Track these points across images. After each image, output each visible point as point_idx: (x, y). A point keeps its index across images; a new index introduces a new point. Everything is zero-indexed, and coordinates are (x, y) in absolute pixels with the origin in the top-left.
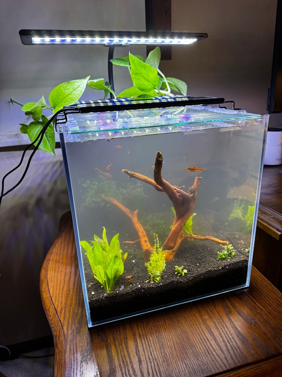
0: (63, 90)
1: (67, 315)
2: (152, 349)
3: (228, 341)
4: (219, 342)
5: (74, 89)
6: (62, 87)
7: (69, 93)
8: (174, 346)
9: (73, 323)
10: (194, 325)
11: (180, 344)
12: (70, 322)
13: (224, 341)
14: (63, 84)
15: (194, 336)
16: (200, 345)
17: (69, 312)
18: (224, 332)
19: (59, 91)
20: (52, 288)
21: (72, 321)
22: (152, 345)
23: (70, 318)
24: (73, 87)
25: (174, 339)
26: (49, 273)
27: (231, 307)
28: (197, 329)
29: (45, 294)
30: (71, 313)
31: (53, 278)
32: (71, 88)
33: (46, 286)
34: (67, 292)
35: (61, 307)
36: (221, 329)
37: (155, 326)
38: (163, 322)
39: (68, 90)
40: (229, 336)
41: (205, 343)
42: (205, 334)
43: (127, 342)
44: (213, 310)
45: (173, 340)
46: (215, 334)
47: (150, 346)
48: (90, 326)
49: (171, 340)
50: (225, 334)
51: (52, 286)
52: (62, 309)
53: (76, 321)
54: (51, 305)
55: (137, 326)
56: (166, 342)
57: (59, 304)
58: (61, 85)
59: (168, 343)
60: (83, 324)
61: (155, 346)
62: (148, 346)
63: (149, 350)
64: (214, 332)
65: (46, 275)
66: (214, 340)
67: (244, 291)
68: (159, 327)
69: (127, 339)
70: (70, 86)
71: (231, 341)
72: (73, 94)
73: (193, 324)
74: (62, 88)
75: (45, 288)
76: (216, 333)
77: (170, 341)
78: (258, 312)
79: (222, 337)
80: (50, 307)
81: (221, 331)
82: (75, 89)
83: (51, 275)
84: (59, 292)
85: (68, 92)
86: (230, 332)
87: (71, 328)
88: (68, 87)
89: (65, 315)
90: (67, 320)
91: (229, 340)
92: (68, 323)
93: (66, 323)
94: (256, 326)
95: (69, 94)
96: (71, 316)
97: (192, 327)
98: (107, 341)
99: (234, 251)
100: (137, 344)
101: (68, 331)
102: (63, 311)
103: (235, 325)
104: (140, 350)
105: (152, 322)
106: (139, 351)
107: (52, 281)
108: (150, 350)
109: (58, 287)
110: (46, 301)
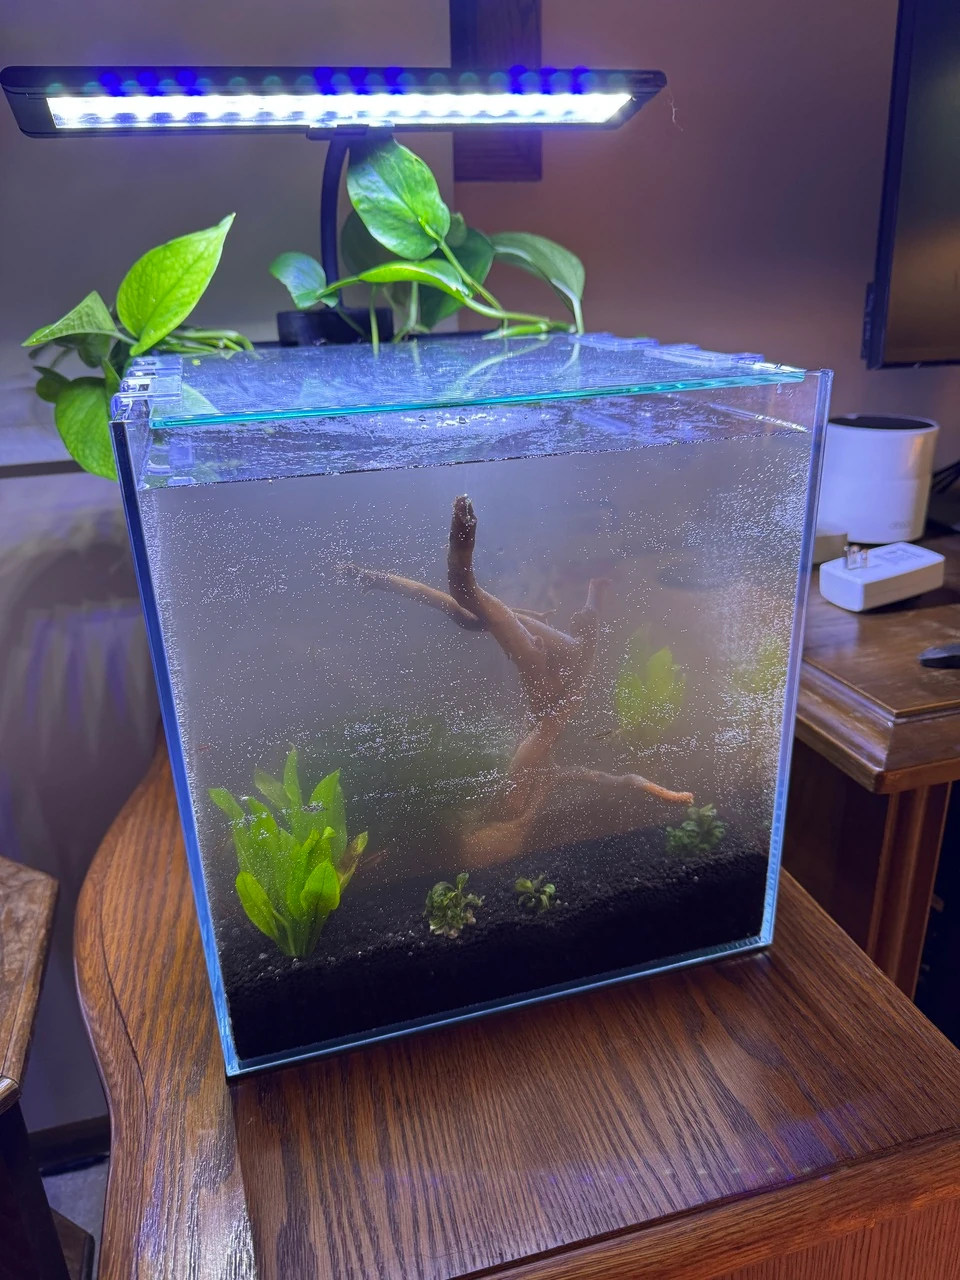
0: (155, 274)
1: (160, 1035)
2: (435, 1144)
3: (687, 1120)
4: (656, 1124)
5: (186, 266)
6: (150, 264)
7: (173, 281)
8: (508, 1137)
9: (178, 1063)
10: (578, 1069)
11: (526, 1132)
12: (169, 1057)
13: (672, 1121)
14: (152, 252)
15: (575, 1104)
16: (592, 1132)
17: (168, 1024)
18: (677, 1090)
19: (144, 279)
20: (114, 946)
21: (174, 1057)
22: (435, 1133)
23: (170, 1047)
24: (182, 262)
25: (509, 1113)
26: (108, 898)
27: (707, 1012)
28: (588, 1081)
29: (90, 967)
30: (173, 1028)
31: (119, 916)
32: (177, 266)
33: (97, 940)
34: (164, 959)
35: (140, 1010)
36: (668, 1081)
37: (449, 1072)
38: (476, 1060)
39: (169, 273)
40: (689, 1105)
41: (609, 1126)
42: (612, 1098)
43: (354, 1126)
44: (647, 1021)
45: (504, 1117)
46: (646, 1100)
47: (429, 1136)
48: (234, 1070)
49: (497, 1116)
50: (677, 1099)
51: (116, 940)
52: (143, 1014)
53: (189, 1054)
54: (108, 1003)
55: (391, 1071)
56: (481, 1122)
57: (136, 1000)
58: (145, 258)
59: (489, 1126)
60: (210, 1065)
61: (443, 1136)
62: (421, 1139)
63: (423, 1150)
64: (642, 1092)
65: (99, 906)
66: (640, 1119)
67: (755, 962)
68: (464, 1076)
69: (352, 1112)
70: (173, 260)
71: (696, 1122)
72: (183, 283)
73: (576, 1065)
74: (150, 268)
75: (91, 945)
76: (649, 1094)
77: (494, 1120)
78: (793, 1027)
79: (666, 1108)
80: (105, 1008)
81: (667, 1088)
82: (190, 267)
83: (113, 904)
84: (138, 959)
85: (169, 279)
86: (695, 1091)
87: (170, 1079)
88: (168, 262)
89: (151, 1037)
90: (157, 1050)
91: (689, 1116)
92: (162, 1061)
93: (154, 1061)
94: (781, 1073)
95: (173, 287)
96: (172, 1037)
97: (570, 1074)
98: (285, 1119)
100: (387, 1129)
101: (157, 1085)
102: (147, 1023)
103: (713, 1069)
104: (394, 1150)
105: (440, 1059)
106: (390, 1154)
107: (115, 926)
108: (427, 1150)
109: (136, 943)
110: (93, 988)
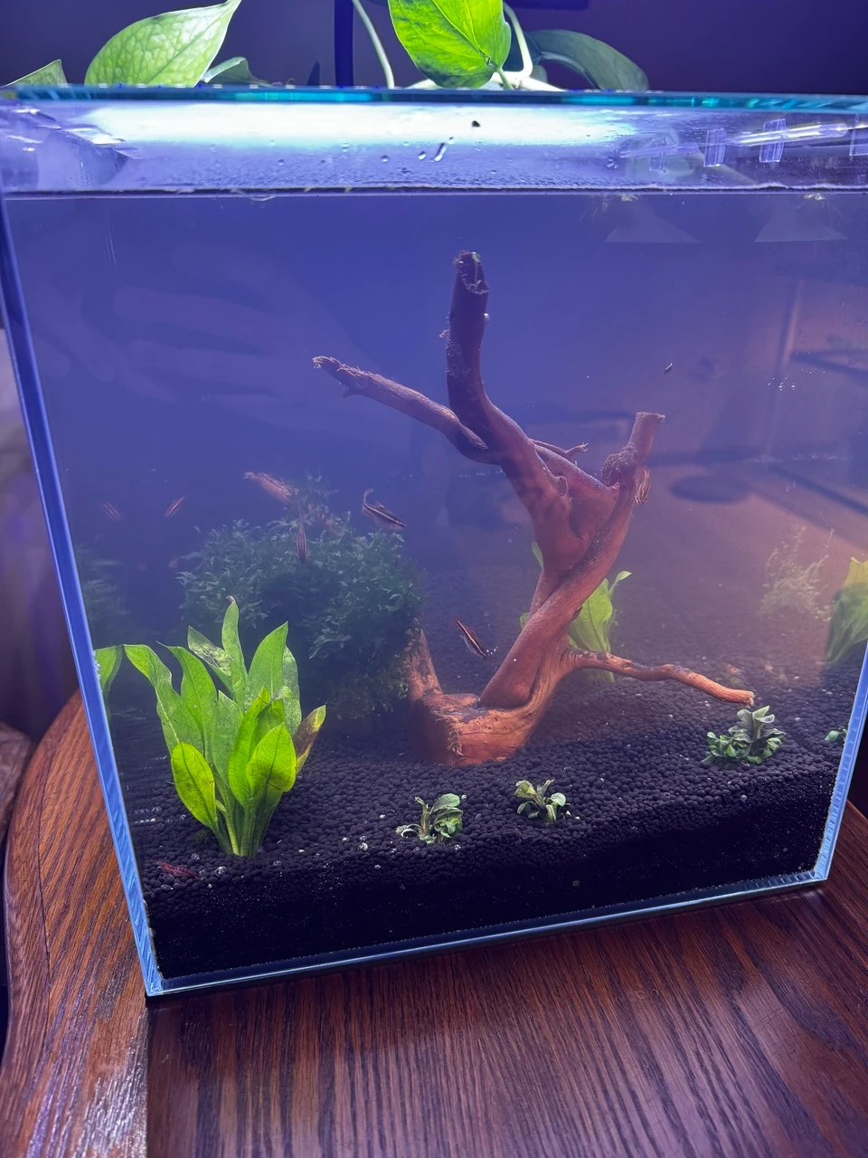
0: (138, 53)
1: (80, 935)
2: (392, 1115)
3: (722, 1113)
4: (682, 1115)
5: (179, 47)
6: (133, 39)
7: (160, 64)
8: (486, 1115)
9: (94, 972)
10: (582, 1027)
11: (510, 1109)
12: (85, 964)
13: (703, 1113)
14: (137, 25)
15: (576, 1075)
16: (597, 1118)
17: (92, 922)
18: (710, 1068)
19: (123, 56)
20: (51, 822)
21: (91, 964)
22: (393, 1100)
23: (89, 949)
24: (175, 41)
25: (489, 1081)
26: (57, 765)
27: (747, 962)
28: (594, 1044)
29: (22, 844)
30: (97, 927)
31: (65, 787)
32: (167, 44)
33: (35, 812)
34: (103, 841)
35: (63, 901)
36: (698, 1054)
37: (418, 1015)
38: (452, 1002)
39: (156, 52)
40: (726, 1092)
41: (620, 1114)
42: (624, 1072)
43: (292, 1077)
44: (669, 967)
45: (483, 1087)
46: (668, 1078)
47: (385, 1103)
48: (156, 988)
49: (474, 1084)
50: (710, 1082)
51: (54, 815)
52: (67, 907)
53: (108, 962)
54: (32, 888)
55: (346, 1009)
56: (453, 1090)
57: (62, 888)
58: (128, 31)
59: (463, 1097)
60: (131, 979)
61: (403, 1105)
62: (374, 1103)
63: (375, 1122)
64: (664, 1068)
65: (46, 773)
66: (660, 1105)
67: (804, 900)
68: (436, 1021)
69: (292, 1060)
70: (164, 37)
71: (736, 1118)
72: (175, 67)
73: (578, 1020)
74: (132, 43)
75: (28, 818)
76: (672, 1072)
77: (470, 1088)
78: (859, 994)
79: (695, 1092)
80: (27, 895)
81: (697, 1064)
82: (185, 48)
83: (61, 773)
84: (75, 838)
85: (157, 60)
86: (733, 1072)
87: (81, 991)
88: (155, 39)
89: (70, 935)
90: (72, 955)
91: (727, 1109)
92: (76, 967)
93: (67, 965)
94: (847, 1056)
95: (160, 71)
96: (93, 939)
97: (572, 1032)
98: (209, 1058)
99: (775, 731)
100: (332, 1086)
101: (65, 998)
102: (69, 917)
103: (756, 1043)
104: (338, 1119)
105: (408, 997)
106: (332, 1122)
107: (57, 799)
108: (380, 1122)
109: (76, 820)
110: (19, 869)
